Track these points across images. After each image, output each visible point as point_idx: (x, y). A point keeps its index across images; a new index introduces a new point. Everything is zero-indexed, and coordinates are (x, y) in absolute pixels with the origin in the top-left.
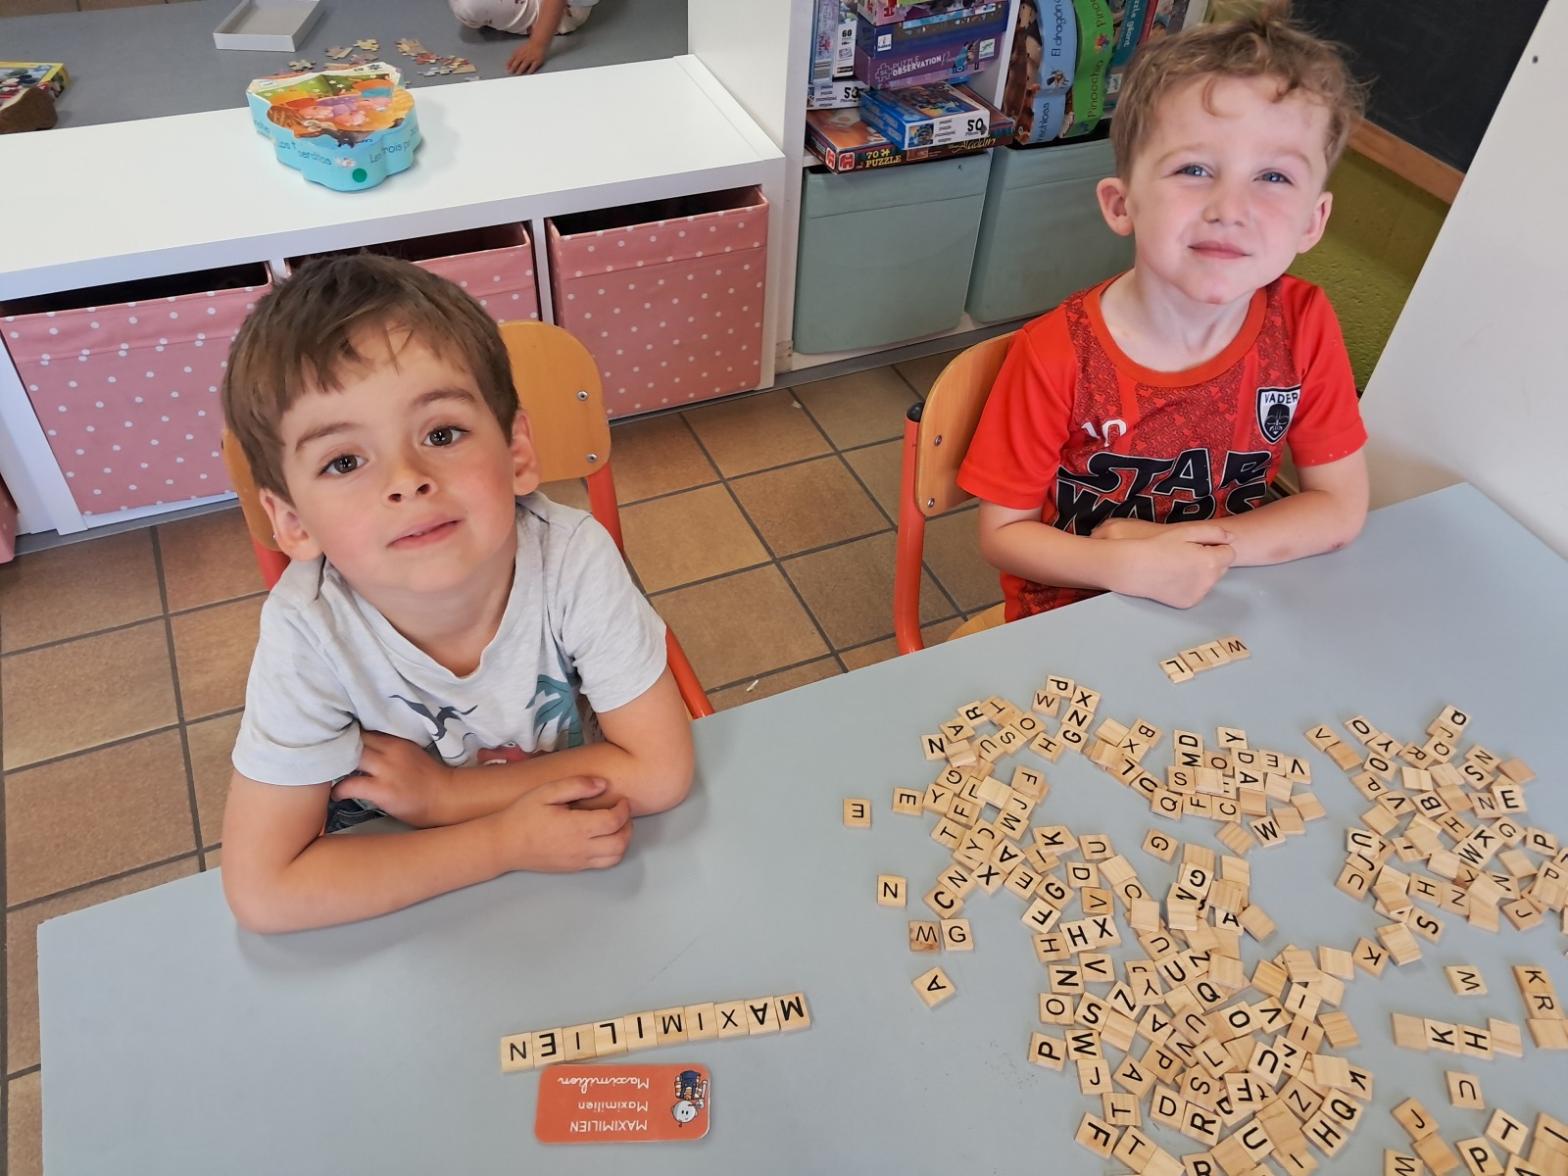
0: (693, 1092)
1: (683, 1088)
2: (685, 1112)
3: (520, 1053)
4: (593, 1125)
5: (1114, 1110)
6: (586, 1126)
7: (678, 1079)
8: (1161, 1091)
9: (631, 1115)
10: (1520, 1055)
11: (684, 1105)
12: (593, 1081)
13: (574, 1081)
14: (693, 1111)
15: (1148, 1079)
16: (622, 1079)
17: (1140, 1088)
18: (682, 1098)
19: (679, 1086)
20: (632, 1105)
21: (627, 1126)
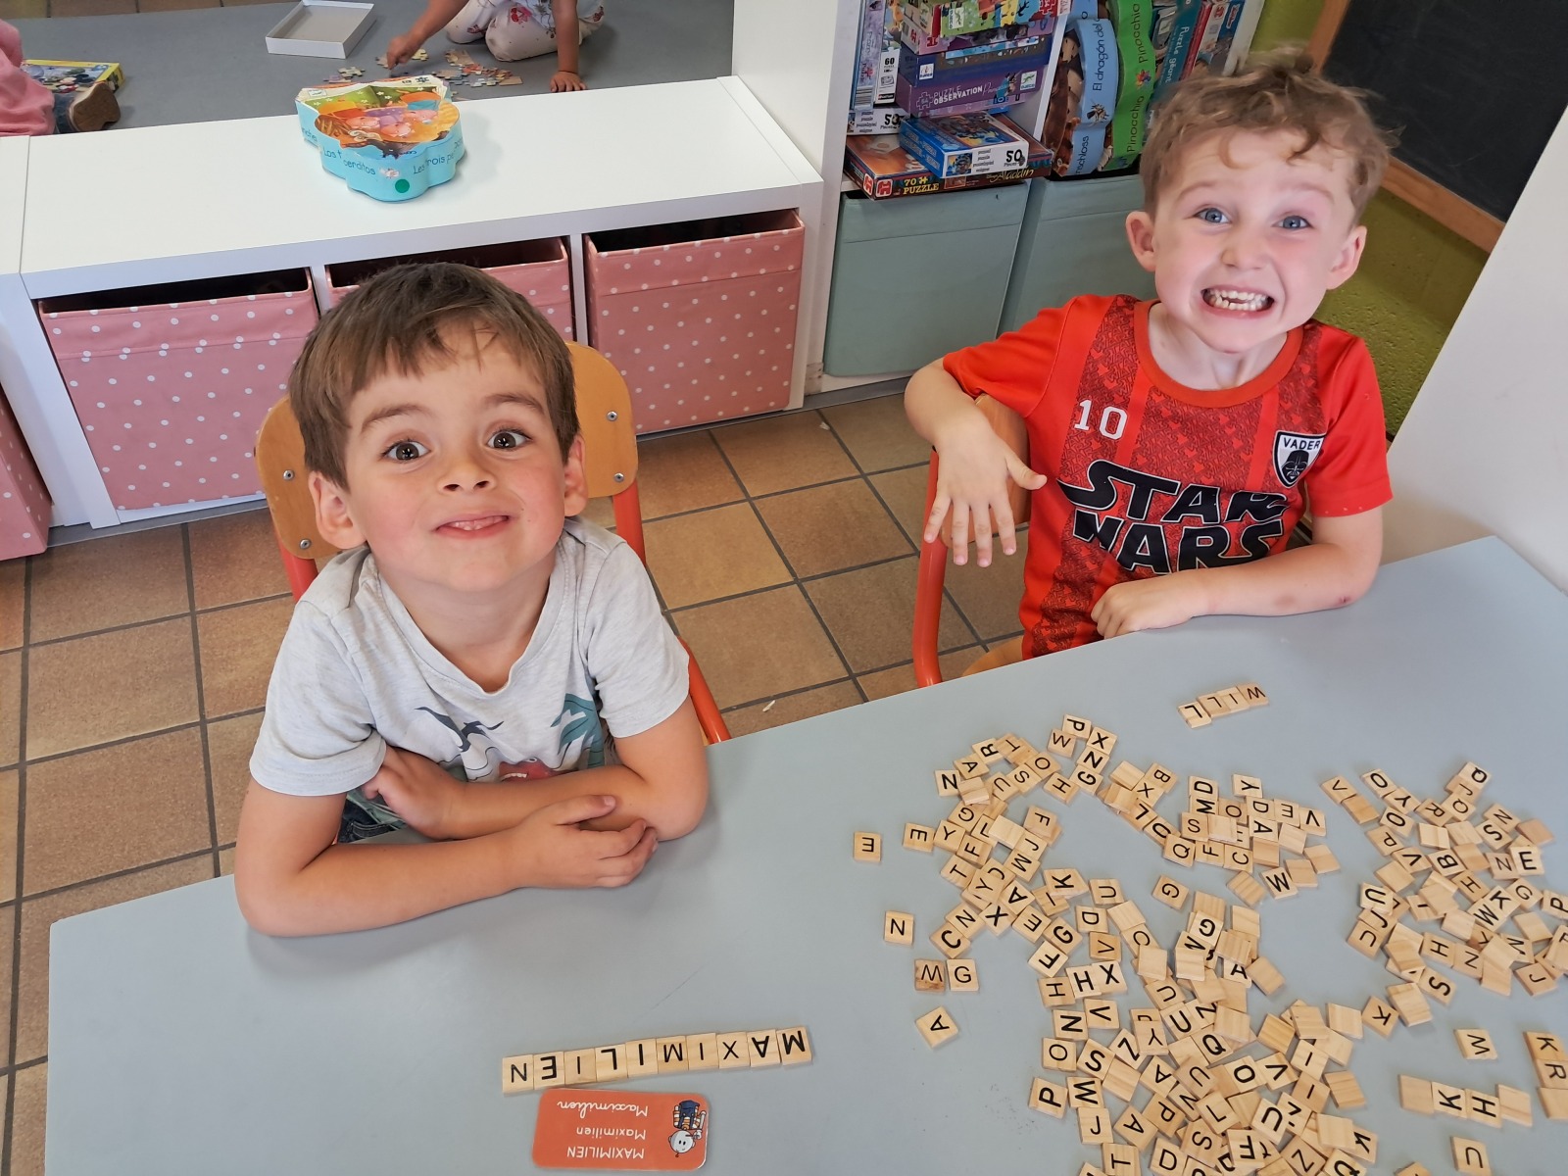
0: (691, 1122)
1: (682, 1117)
2: (682, 1142)
3: (521, 1075)
4: (590, 1152)
5: (1114, 1161)
6: (583, 1153)
7: (677, 1108)
8: (1162, 1144)
9: (629, 1142)
10: (1530, 1124)
11: (681, 1135)
12: (591, 1107)
13: (573, 1105)
14: (690, 1142)
15: (1150, 1131)
16: (621, 1106)
17: (1141, 1140)
18: (680, 1127)
19: (677, 1116)
20: (629, 1132)
21: (623, 1153)
